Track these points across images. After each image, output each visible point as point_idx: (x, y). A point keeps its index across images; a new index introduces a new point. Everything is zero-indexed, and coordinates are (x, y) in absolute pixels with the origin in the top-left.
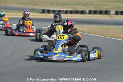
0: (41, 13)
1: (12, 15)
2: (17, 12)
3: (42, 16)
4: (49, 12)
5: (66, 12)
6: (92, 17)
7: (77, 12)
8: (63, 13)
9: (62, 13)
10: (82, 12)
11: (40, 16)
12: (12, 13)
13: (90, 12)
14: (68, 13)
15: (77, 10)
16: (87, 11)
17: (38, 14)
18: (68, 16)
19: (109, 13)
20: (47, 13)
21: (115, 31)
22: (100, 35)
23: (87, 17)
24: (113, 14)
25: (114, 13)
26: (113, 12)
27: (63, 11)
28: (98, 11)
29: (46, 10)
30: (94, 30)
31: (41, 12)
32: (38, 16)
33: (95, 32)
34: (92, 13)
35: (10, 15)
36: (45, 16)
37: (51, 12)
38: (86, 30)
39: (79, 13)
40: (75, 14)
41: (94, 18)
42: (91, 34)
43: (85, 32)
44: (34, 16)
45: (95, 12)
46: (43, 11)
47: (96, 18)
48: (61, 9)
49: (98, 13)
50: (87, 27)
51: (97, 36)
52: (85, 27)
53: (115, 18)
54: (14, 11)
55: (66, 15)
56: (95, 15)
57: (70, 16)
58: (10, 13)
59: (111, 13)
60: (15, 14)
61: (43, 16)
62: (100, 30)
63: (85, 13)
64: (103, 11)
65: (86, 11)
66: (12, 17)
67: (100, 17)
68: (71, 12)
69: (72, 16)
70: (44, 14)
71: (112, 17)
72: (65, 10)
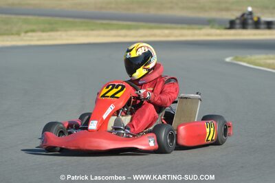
0: (226, 28)
1: (159, 36)
4: (244, 25)
12: (158, 32)
17: (218, 31)
32: (217, 35)
35: (154, 35)
36: (234, 35)
44: (208, 35)
46: (232, 25)
58: (154, 32)
60: (167, 32)
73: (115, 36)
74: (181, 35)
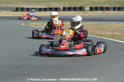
0: (14, 11)
4: (22, 9)
5: (40, 10)
6: (67, 14)
7: (51, 9)
8: (37, 11)
10: (56, 9)
11: (13, 14)
13: (64, 9)
14: (43, 10)
15: (51, 7)
16: (62, 8)
18: (42, 14)
19: (83, 9)
20: (20, 11)
21: (88, 27)
23: (61, 14)
24: (87, 10)
25: (89, 9)
26: (87, 8)
27: (37, 8)
28: (72, 7)
29: (19, 8)
30: (67, 27)
31: (15, 10)
32: (11, 14)
34: (66, 10)
36: (19, 14)
37: (25, 10)
39: (53, 10)
40: (49, 11)
41: (68, 15)
44: (7, 14)
45: (69, 9)
47: (70, 15)
49: (72, 10)
53: (90, 14)
55: (40, 12)
56: (69, 12)
57: (44, 14)
59: (86, 9)
61: (17, 14)
63: (59, 10)
64: (78, 8)
65: (60, 8)
67: (73, 14)
68: (45, 10)
69: (46, 14)
70: (17, 13)
71: (87, 13)
72: (39, 7)
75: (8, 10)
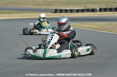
0: (53, 13)
1: (26, 16)
2: (31, 13)
3: (54, 15)
4: (61, 11)
5: (78, 11)
6: (103, 14)
7: (88, 10)
8: (75, 12)
9: (73, 11)
10: (93, 10)
11: (52, 15)
12: (26, 14)
13: (100, 10)
14: (80, 11)
15: (88, 8)
16: (98, 9)
17: (51, 14)
18: (79, 15)
20: (59, 12)
22: (108, 31)
23: (98, 14)
27: (75, 10)
28: (108, 8)
29: (58, 10)
30: (103, 26)
31: (54, 11)
33: (104, 29)
34: (103, 11)
35: (25, 16)
36: (58, 15)
37: (63, 12)
38: (96, 27)
39: (90, 11)
40: (86, 12)
42: (100, 31)
43: (94, 29)
45: (105, 10)
46: (56, 11)
47: (106, 15)
48: (73, 8)
49: (108, 10)
50: (97, 24)
51: (107, 32)
52: (95, 24)
54: (28, 12)
55: (78, 13)
56: (105, 13)
57: (82, 15)
58: (24, 14)
60: (30, 14)
62: (109, 27)
63: (95, 11)
64: (113, 8)
65: (96, 9)
66: (27, 17)
67: (109, 14)
68: (83, 11)
69: (83, 15)
70: (57, 14)
72: (76, 9)
73: (8, 16)
74: (36, 16)
75: (48, 11)
